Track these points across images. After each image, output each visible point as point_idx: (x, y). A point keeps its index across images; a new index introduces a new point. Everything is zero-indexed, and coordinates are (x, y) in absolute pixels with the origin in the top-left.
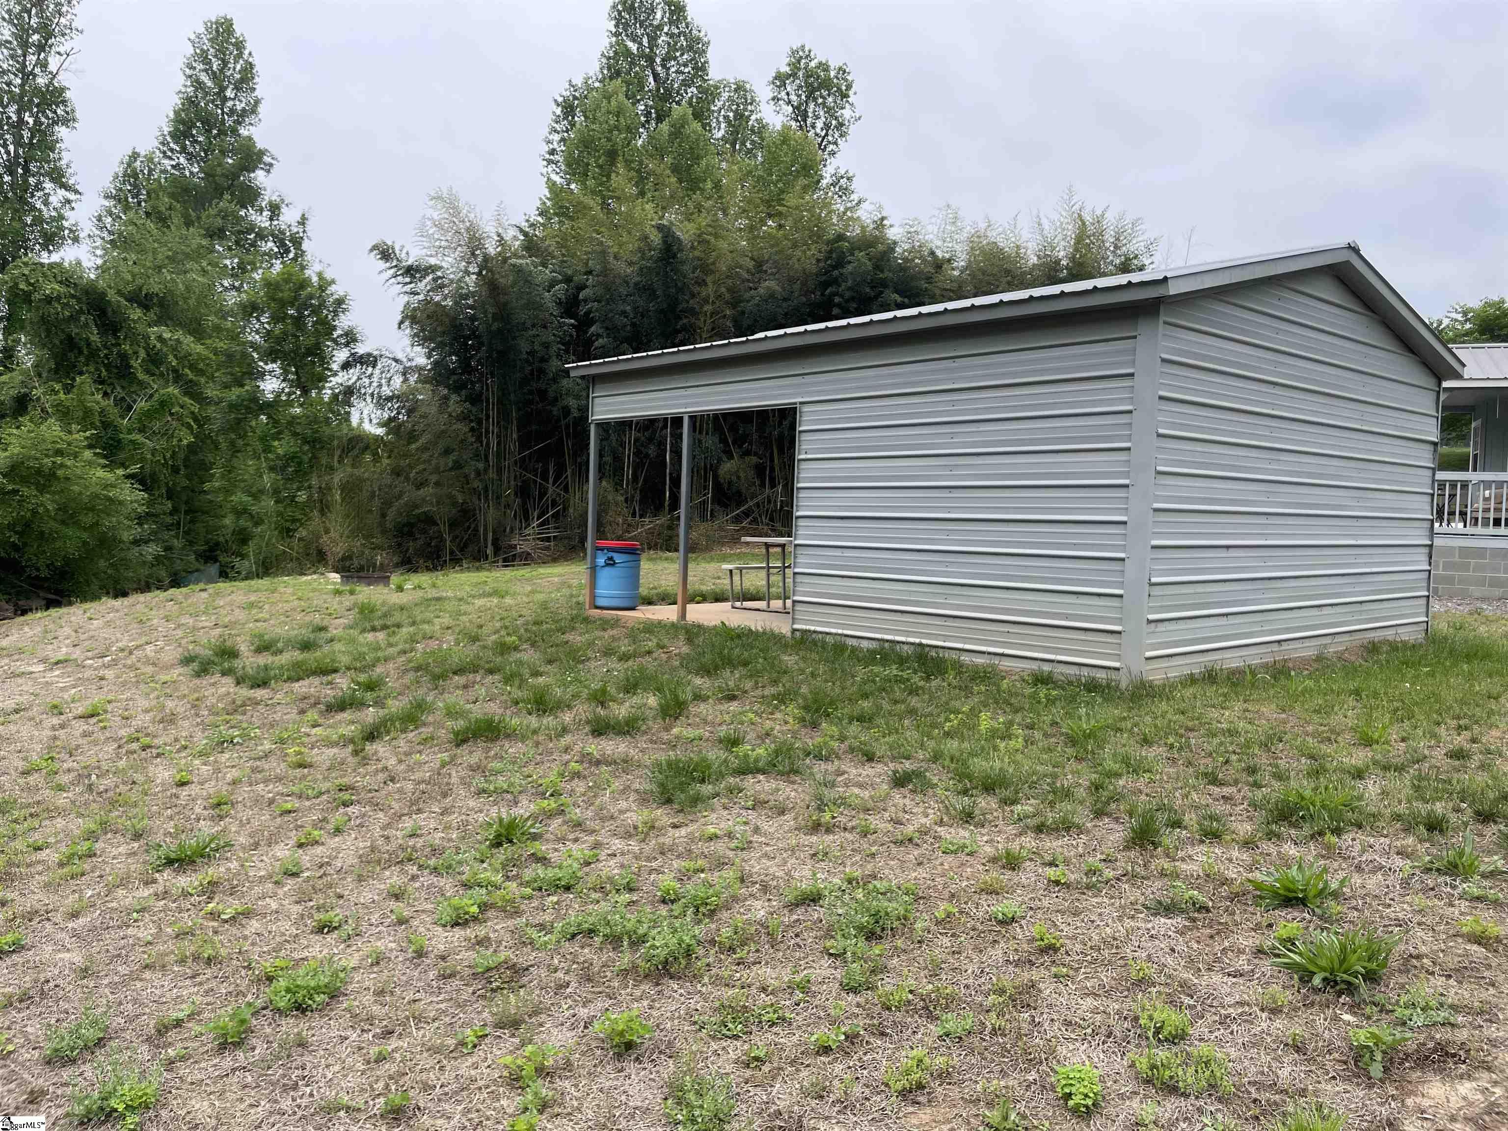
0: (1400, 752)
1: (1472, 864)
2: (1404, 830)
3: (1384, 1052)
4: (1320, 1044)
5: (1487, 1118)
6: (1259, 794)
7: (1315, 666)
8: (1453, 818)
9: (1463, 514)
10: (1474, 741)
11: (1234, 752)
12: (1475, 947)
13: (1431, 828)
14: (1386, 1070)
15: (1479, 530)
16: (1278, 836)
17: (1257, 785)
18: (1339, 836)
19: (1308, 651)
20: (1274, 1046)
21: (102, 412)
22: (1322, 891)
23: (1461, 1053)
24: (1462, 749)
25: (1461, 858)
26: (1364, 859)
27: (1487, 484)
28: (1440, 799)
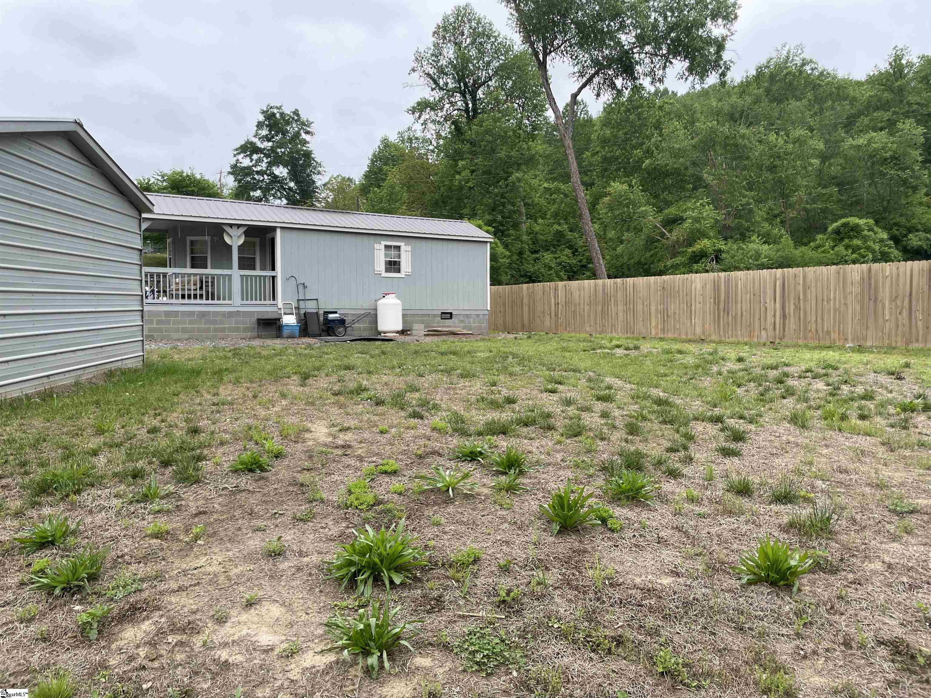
0: (121, 435)
1: (156, 492)
2: (119, 482)
3: (98, 622)
4: (59, 631)
5: (156, 638)
6: (27, 479)
7: (74, 389)
8: (148, 468)
9: (165, 292)
10: (163, 421)
11: (12, 454)
12: (155, 541)
13: (135, 477)
14: (100, 632)
15: (174, 301)
16: (39, 504)
17: (26, 473)
18: (79, 494)
19: (69, 380)
20: (28, 644)
22: (65, 532)
23: (144, 605)
24: (155, 427)
25: (149, 491)
26: (94, 505)
27: (176, 275)
28: (141, 459)
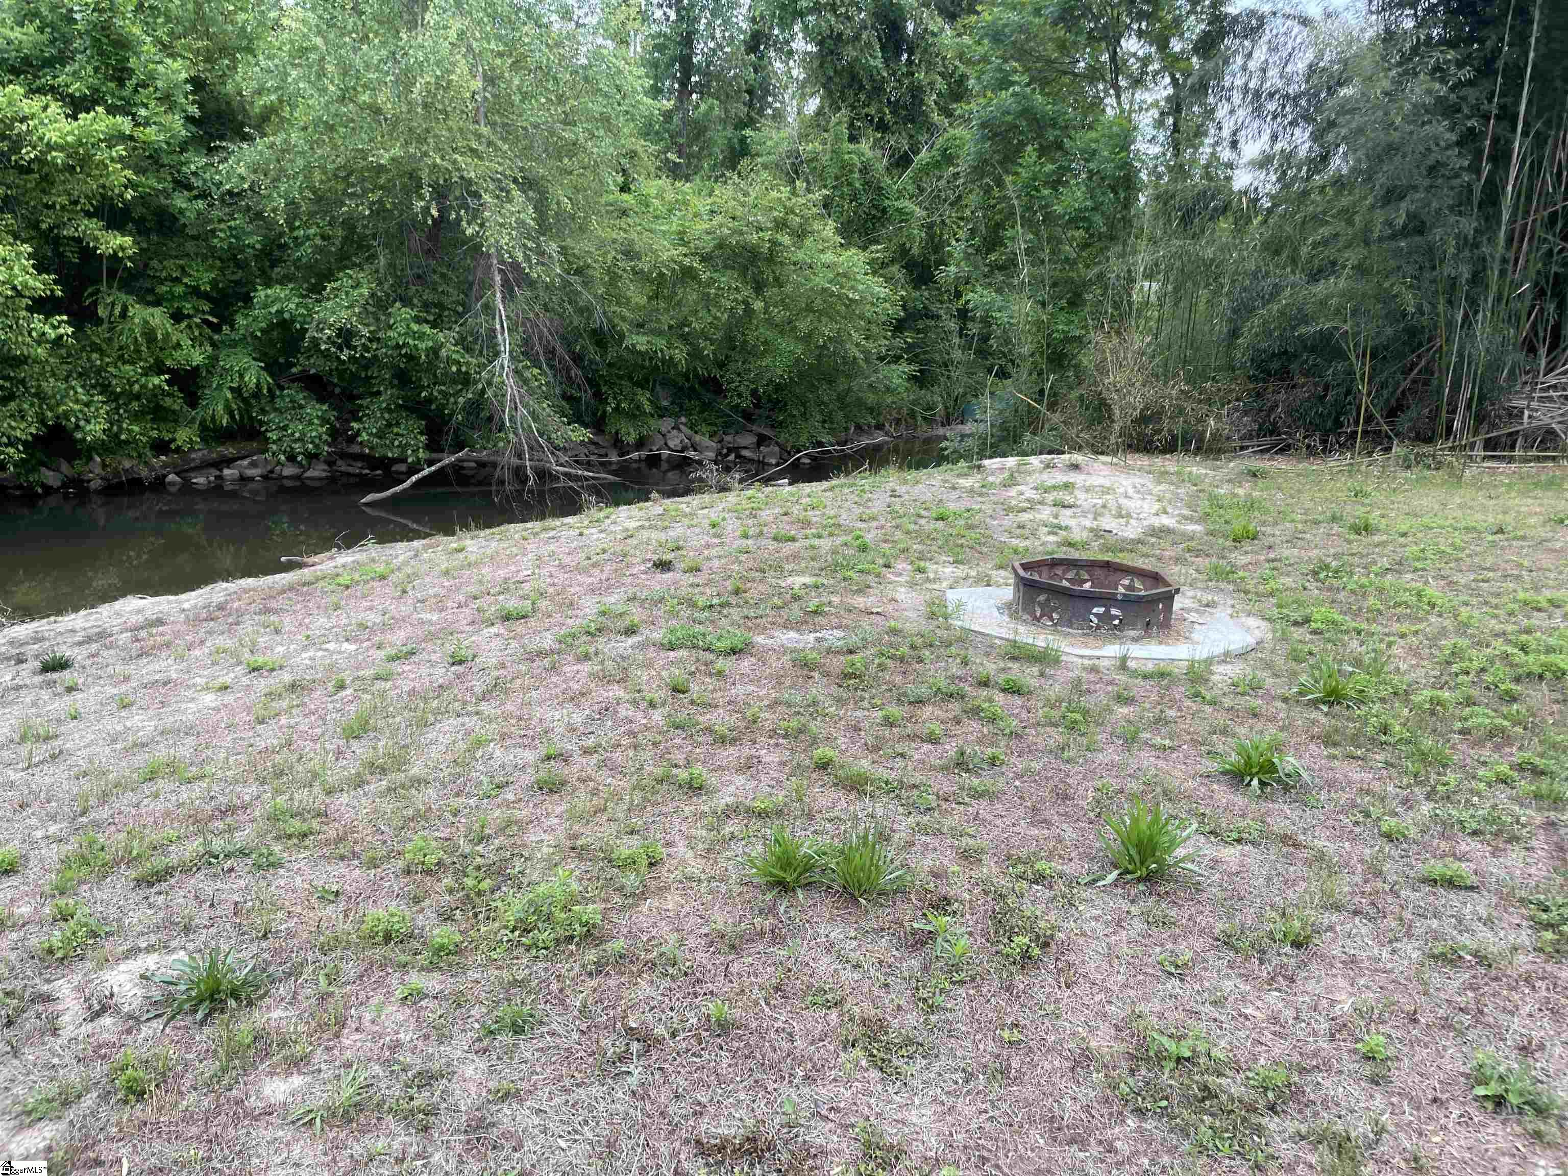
21: (865, 169)
